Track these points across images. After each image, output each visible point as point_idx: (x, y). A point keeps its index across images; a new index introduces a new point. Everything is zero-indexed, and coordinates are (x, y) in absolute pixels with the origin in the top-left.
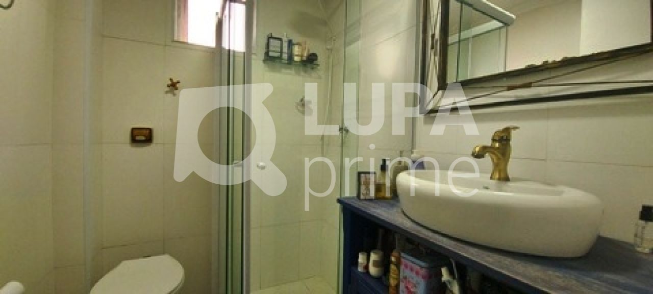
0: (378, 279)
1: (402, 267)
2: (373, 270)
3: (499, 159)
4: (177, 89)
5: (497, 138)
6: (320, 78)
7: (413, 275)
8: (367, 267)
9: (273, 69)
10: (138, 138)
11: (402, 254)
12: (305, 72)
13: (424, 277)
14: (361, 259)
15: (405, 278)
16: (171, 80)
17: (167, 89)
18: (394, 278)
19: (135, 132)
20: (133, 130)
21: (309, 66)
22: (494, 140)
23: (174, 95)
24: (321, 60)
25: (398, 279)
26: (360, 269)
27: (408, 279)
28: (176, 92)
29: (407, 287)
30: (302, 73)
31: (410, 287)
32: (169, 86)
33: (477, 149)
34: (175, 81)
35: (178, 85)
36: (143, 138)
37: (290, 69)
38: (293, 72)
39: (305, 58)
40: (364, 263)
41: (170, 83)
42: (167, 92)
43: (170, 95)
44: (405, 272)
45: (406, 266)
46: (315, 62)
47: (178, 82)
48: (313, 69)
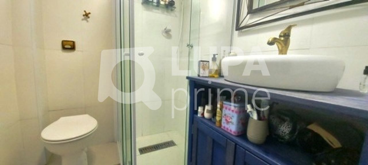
0: (210, 120)
1: (224, 109)
2: (207, 115)
3: (282, 47)
4: (89, 17)
5: (282, 35)
6: (176, 16)
7: (230, 112)
8: (203, 114)
9: (148, 9)
10: (66, 47)
11: (224, 102)
12: (167, 12)
13: (236, 112)
14: (200, 109)
15: (225, 115)
16: (85, 11)
17: (83, 17)
18: (219, 116)
19: (65, 43)
20: (63, 42)
21: (170, 8)
22: (280, 36)
23: (88, 21)
24: (177, 5)
25: (221, 117)
26: (199, 115)
27: (227, 116)
28: (88, 19)
29: (226, 120)
30: (166, 13)
31: (228, 119)
32: (84, 15)
33: (270, 40)
34: (87, 12)
35: (89, 15)
36: (69, 47)
37: (158, 9)
38: (160, 11)
39: (167, 3)
40: (201, 112)
41: (84, 13)
42: (83, 20)
43: (85, 22)
44: (226, 112)
45: (226, 108)
46: (174, 6)
47: (90, 13)
48: (172, 10)
